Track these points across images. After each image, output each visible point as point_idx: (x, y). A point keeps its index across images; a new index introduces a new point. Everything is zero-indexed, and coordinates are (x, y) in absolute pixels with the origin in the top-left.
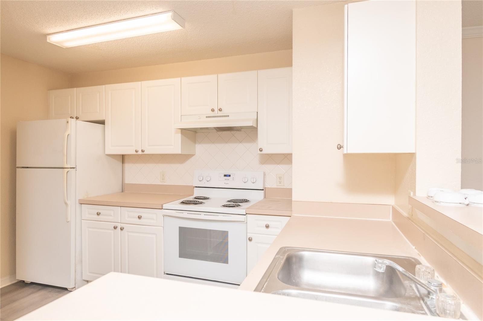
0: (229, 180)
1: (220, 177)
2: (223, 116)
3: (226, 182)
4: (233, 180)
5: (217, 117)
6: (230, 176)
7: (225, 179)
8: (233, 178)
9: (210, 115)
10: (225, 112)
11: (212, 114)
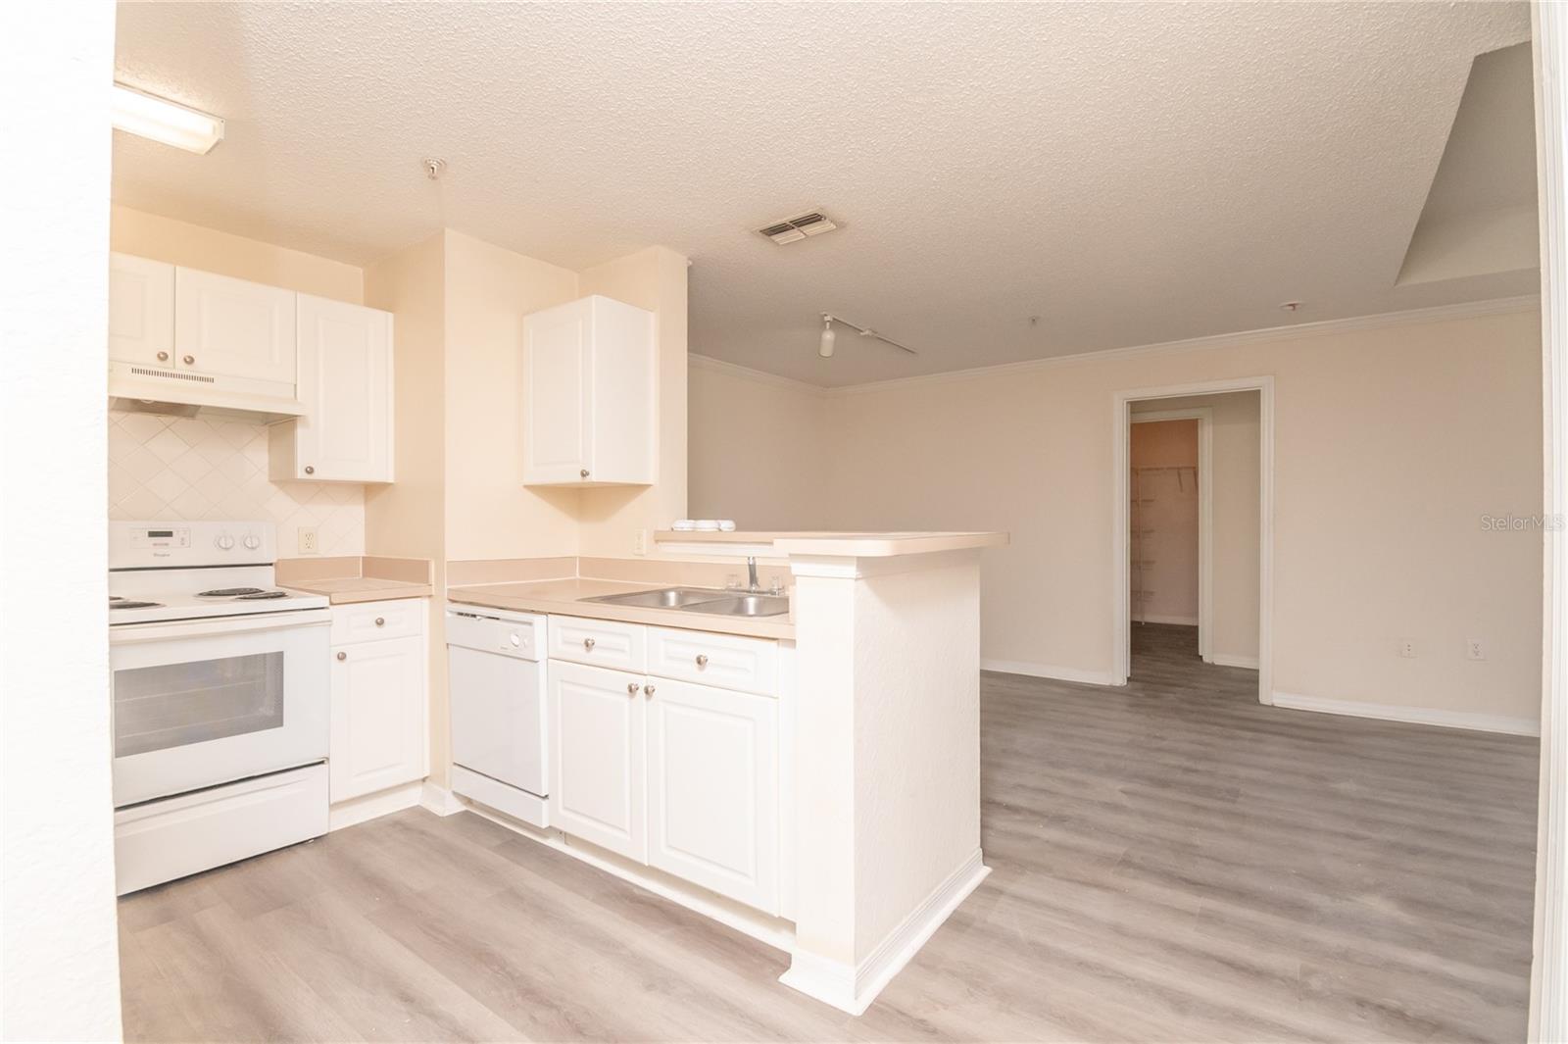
0: (167, 544)
1: (135, 538)
2: (194, 378)
3: (161, 550)
4: (183, 544)
5: (173, 376)
6: (169, 534)
7: (155, 545)
8: (183, 539)
9: (152, 369)
10: (201, 367)
11: (159, 366)
